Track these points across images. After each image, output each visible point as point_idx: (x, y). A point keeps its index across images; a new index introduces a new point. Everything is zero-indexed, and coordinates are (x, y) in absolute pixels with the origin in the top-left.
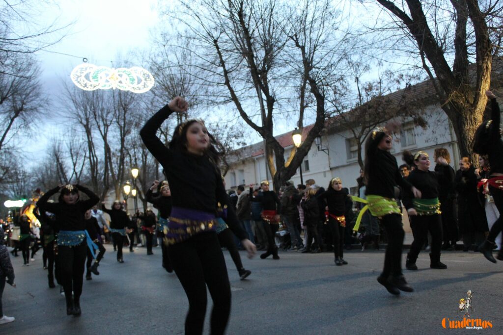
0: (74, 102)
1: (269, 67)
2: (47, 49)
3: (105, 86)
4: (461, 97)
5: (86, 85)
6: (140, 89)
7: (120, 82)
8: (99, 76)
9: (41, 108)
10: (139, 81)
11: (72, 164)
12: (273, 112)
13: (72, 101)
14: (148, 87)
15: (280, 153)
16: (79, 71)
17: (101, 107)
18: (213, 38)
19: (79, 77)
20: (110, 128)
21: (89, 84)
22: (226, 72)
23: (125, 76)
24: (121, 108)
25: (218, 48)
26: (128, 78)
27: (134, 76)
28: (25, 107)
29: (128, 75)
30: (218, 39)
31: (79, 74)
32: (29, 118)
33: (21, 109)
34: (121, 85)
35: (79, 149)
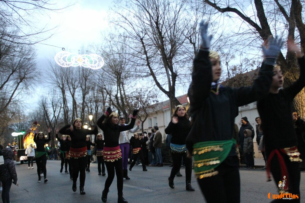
1: (173, 55)
3: (75, 65)
4: (291, 75)
5: (63, 64)
6: (96, 67)
7: (84, 63)
8: (71, 59)
9: (35, 77)
10: (96, 62)
11: (53, 111)
12: (176, 83)
13: (54, 73)
14: (100, 66)
16: (60, 55)
17: (71, 77)
18: (141, 37)
19: (59, 59)
20: (76, 90)
21: (65, 63)
22: (148, 58)
23: (87, 59)
24: (84, 78)
25: (143, 43)
26: (89, 60)
27: (92, 59)
28: (26, 76)
29: (89, 58)
30: (143, 38)
31: (59, 57)
32: (28, 83)
33: (24, 78)
34: (84, 64)
35: (58, 102)
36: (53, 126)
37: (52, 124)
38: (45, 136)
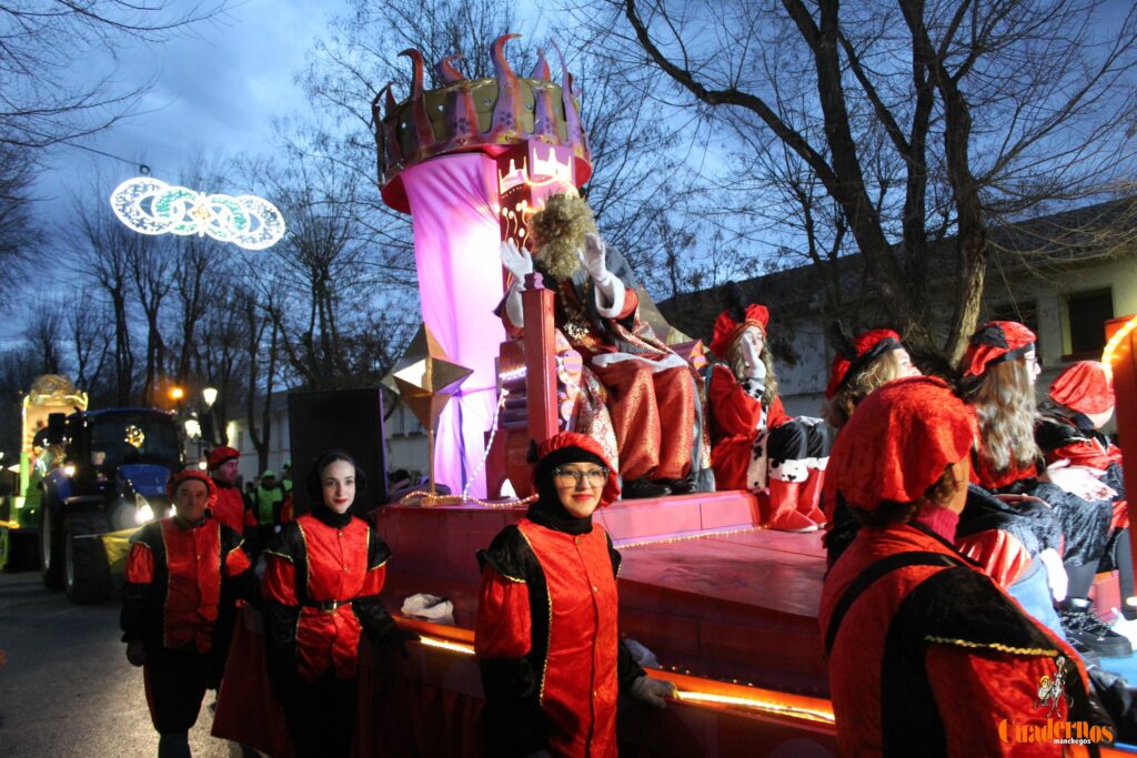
2: (75, 140)
3: (182, 227)
4: (923, 334)
5: (141, 223)
6: (254, 241)
7: (216, 223)
8: (172, 205)
9: (25, 248)
10: (254, 225)
11: (78, 363)
13: (90, 240)
14: (271, 237)
16: (130, 191)
17: (149, 259)
19: (128, 204)
21: (149, 219)
23: (225, 211)
24: (192, 263)
26: (232, 217)
27: (246, 212)
29: (232, 209)
31: (128, 197)
34: (216, 229)
35: (96, 334)
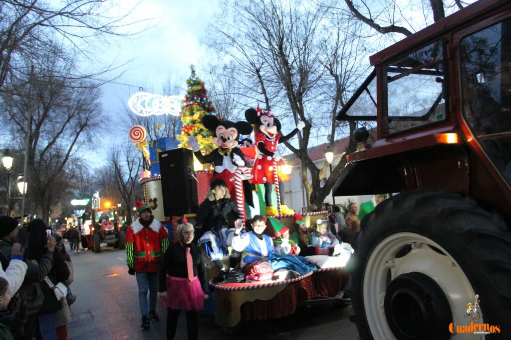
0: (130, 117)
1: (304, 90)
3: (159, 112)
5: (141, 112)
7: (172, 109)
8: (153, 103)
9: (101, 124)
11: (129, 170)
12: (310, 136)
15: (316, 174)
16: (136, 99)
17: (154, 122)
18: (256, 68)
19: (135, 104)
21: (144, 110)
22: (267, 100)
23: (176, 103)
24: (171, 123)
25: (260, 77)
28: (88, 123)
29: (179, 102)
30: (260, 68)
31: (136, 102)
32: (92, 133)
33: (86, 125)
34: (173, 111)
35: (135, 157)
36: (129, 192)
37: (127, 188)
38: (118, 205)
